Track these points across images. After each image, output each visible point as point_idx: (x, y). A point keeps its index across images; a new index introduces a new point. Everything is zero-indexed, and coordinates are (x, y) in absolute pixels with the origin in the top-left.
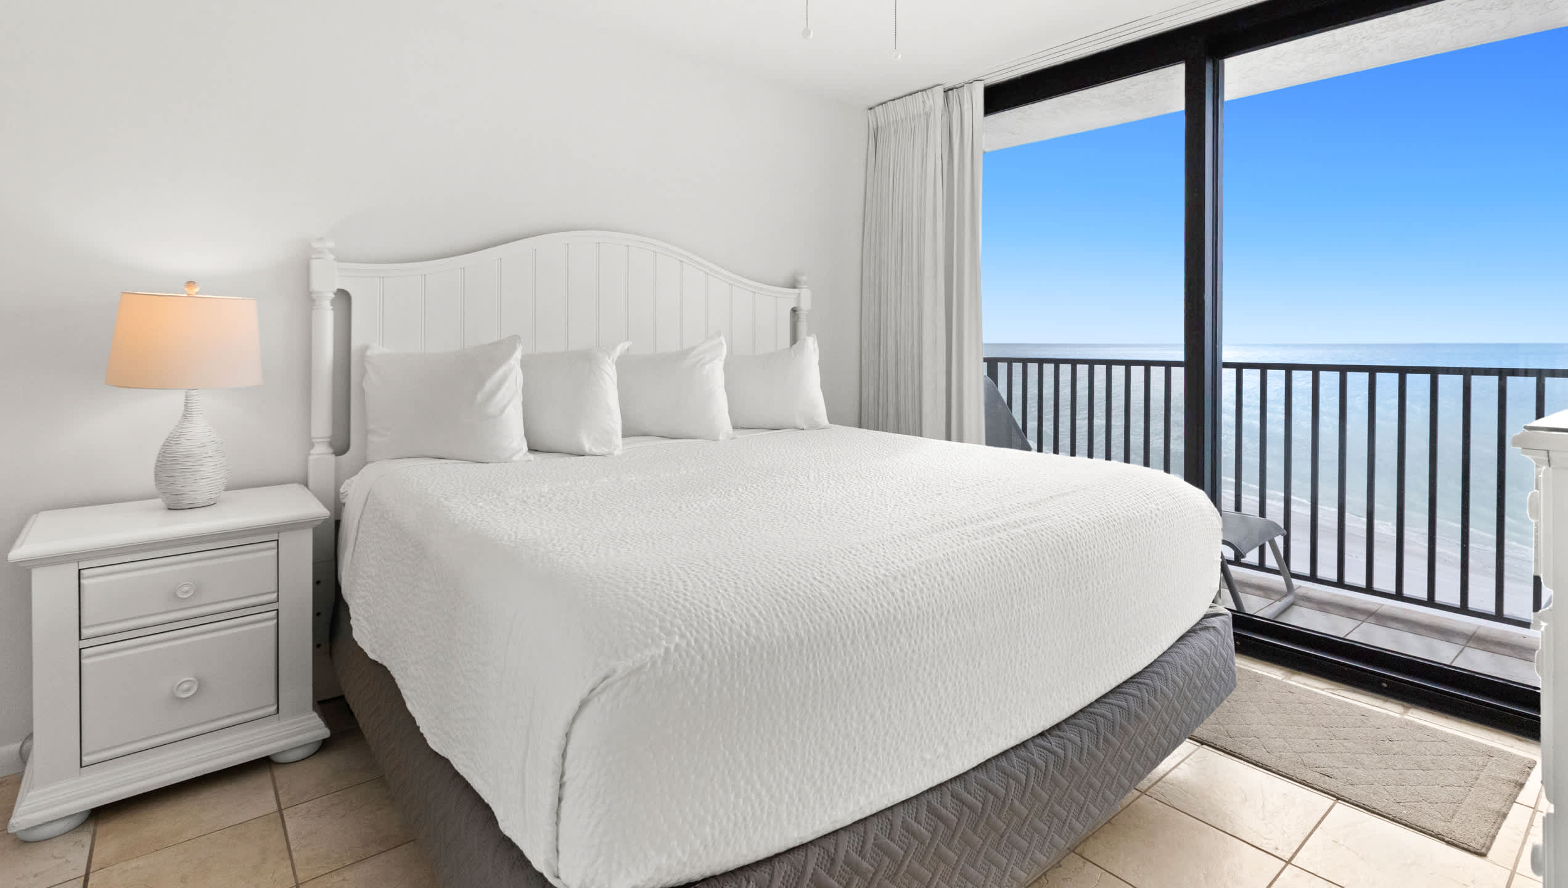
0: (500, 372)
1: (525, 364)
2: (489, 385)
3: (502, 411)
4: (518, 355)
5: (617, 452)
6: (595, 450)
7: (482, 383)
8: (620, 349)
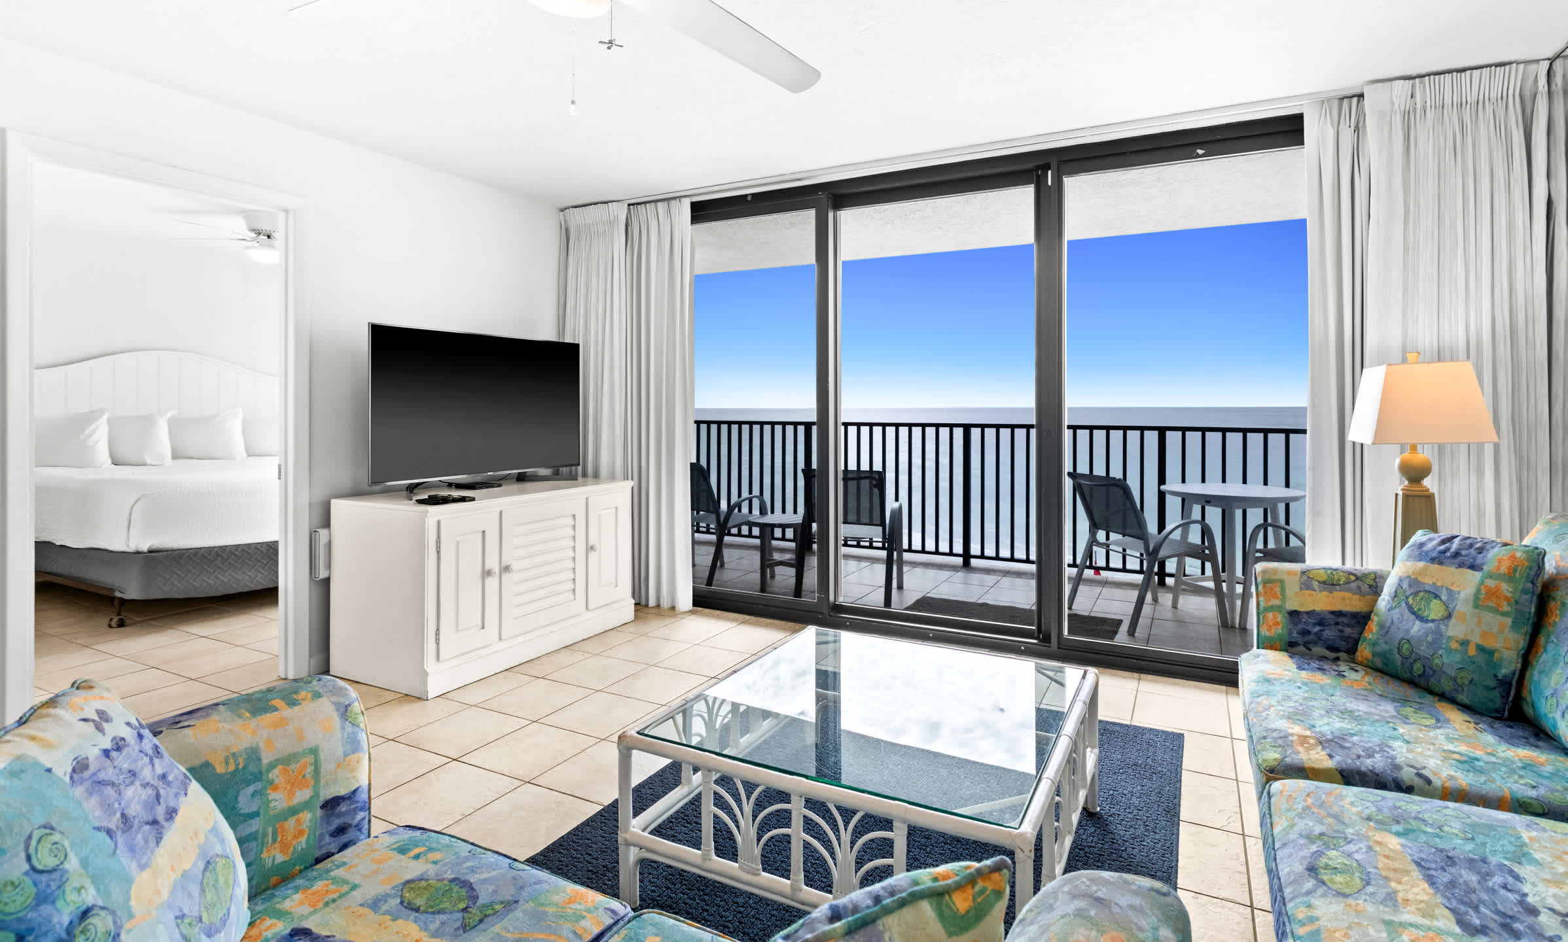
0: (94, 426)
1: (109, 421)
2: (87, 432)
3: (96, 443)
4: (105, 417)
5: (168, 464)
6: (153, 463)
7: (83, 430)
8: (169, 415)
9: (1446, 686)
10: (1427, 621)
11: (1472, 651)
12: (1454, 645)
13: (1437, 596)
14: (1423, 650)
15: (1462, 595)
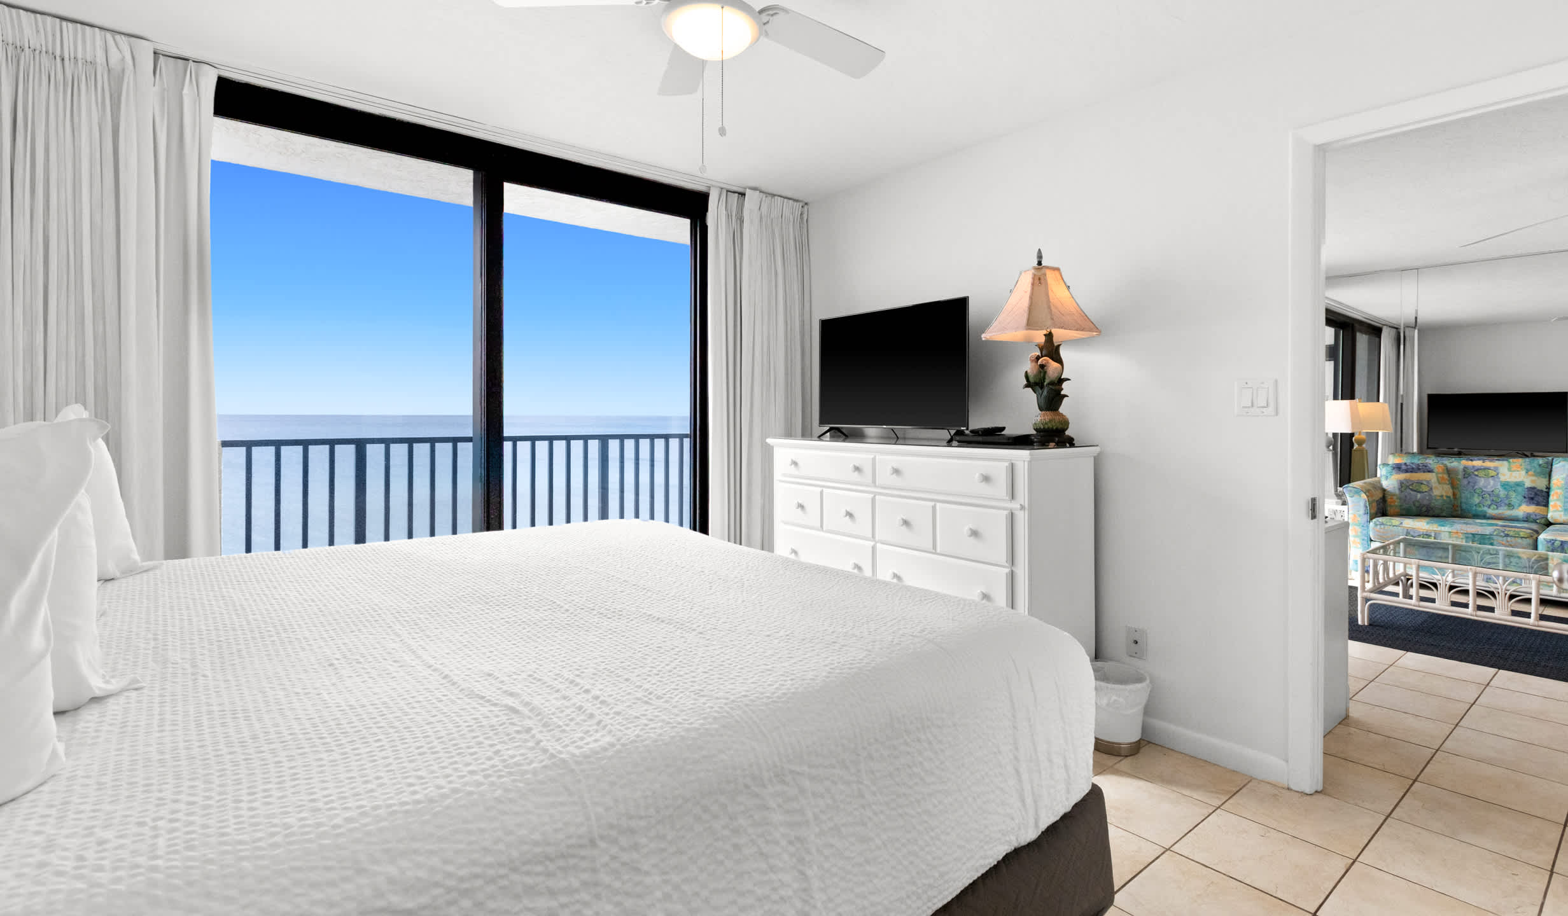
9: (1437, 512)
10: (1423, 492)
11: (1445, 498)
12: (1438, 498)
13: (1422, 484)
14: (1425, 502)
15: (1433, 481)
